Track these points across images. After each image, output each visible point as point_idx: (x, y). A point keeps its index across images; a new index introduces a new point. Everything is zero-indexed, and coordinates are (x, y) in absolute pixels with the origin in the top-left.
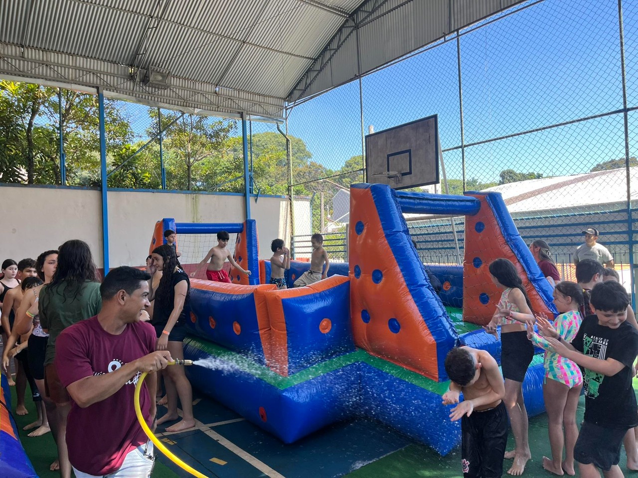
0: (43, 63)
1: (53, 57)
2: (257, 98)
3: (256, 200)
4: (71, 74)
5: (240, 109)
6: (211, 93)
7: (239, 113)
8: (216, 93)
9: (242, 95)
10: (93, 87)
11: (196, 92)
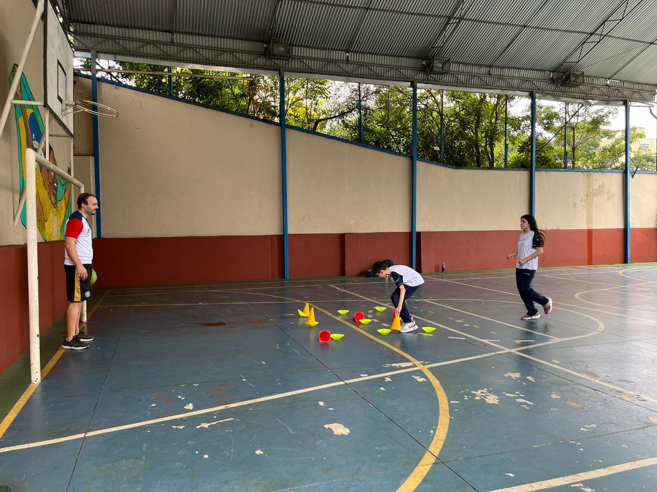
0: (500, 77)
1: (506, 72)
2: (637, 86)
3: (633, 176)
4: (515, 83)
5: (623, 97)
6: (604, 86)
7: (622, 100)
8: (608, 86)
9: (626, 85)
10: (527, 92)
11: (593, 87)
